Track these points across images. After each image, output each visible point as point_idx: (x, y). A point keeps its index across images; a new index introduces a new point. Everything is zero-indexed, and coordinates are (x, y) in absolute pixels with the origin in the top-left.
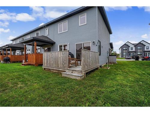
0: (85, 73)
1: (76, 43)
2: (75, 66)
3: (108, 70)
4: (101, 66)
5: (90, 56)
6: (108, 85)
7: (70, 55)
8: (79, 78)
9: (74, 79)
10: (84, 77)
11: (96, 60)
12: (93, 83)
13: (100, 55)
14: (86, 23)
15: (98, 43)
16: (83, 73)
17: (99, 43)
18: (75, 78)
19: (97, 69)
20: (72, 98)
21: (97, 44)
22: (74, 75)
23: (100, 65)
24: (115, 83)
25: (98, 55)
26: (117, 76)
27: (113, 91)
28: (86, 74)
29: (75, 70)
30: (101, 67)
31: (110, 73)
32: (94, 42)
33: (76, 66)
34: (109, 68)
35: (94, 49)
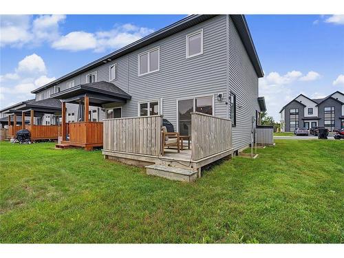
0: (200, 167)
1: (180, 99)
2: (177, 151)
3: (253, 160)
4: (237, 151)
5: (212, 129)
6: (252, 196)
7: (164, 125)
8: (187, 178)
9: (174, 181)
10: (198, 176)
11: (224, 136)
12: (218, 190)
13: (234, 125)
14: (202, 53)
15: (230, 98)
16: (195, 166)
17: (232, 98)
18: (175, 179)
19: (227, 158)
20: (169, 224)
21: (228, 101)
22: (173, 171)
23: (234, 148)
24: (269, 190)
25: (231, 126)
26: (274, 175)
27: (266, 209)
28: (203, 168)
29: (176, 161)
30: (237, 154)
31: (257, 168)
32: (220, 96)
33: (179, 152)
34: (256, 156)
35: (222, 111)
